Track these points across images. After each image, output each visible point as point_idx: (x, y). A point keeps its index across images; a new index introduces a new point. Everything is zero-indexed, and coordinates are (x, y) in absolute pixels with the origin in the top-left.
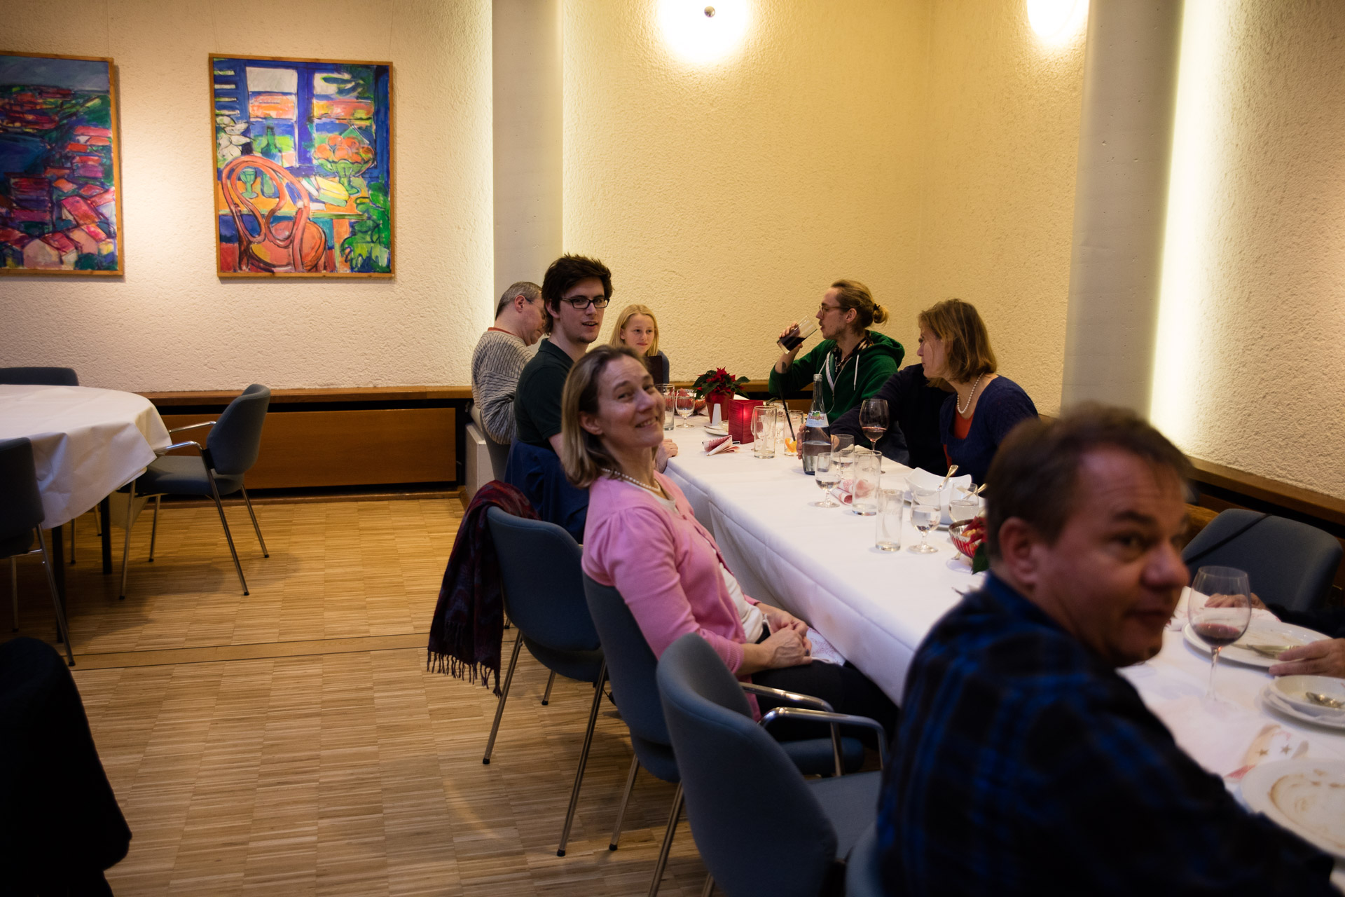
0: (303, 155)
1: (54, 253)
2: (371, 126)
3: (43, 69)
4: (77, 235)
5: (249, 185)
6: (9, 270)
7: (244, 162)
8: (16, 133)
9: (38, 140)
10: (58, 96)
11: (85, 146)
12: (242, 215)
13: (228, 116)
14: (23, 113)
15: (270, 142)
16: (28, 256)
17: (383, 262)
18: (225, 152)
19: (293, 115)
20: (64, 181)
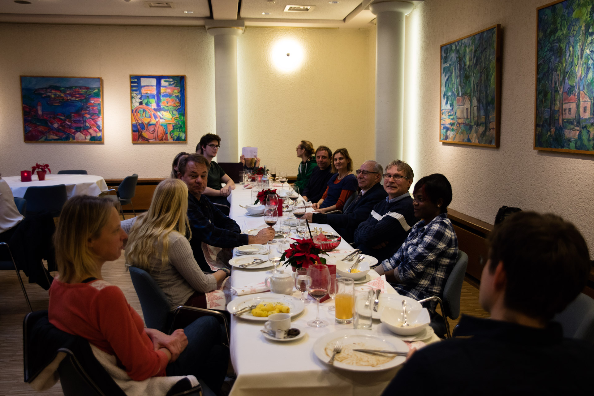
0: (158, 105)
1: (84, 136)
2: (179, 95)
3: (82, 81)
4: (91, 131)
5: (141, 115)
6: (71, 142)
7: (140, 107)
8: (74, 101)
9: (79, 102)
10: (86, 89)
11: (93, 104)
12: (139, 124)
13: (135, 93)
14: (76, 95)
15: (148, 101)
16: (76, 137)
17: (183, 138)
18: (134, 104)
19: (155, 92)
20: (87, 114)
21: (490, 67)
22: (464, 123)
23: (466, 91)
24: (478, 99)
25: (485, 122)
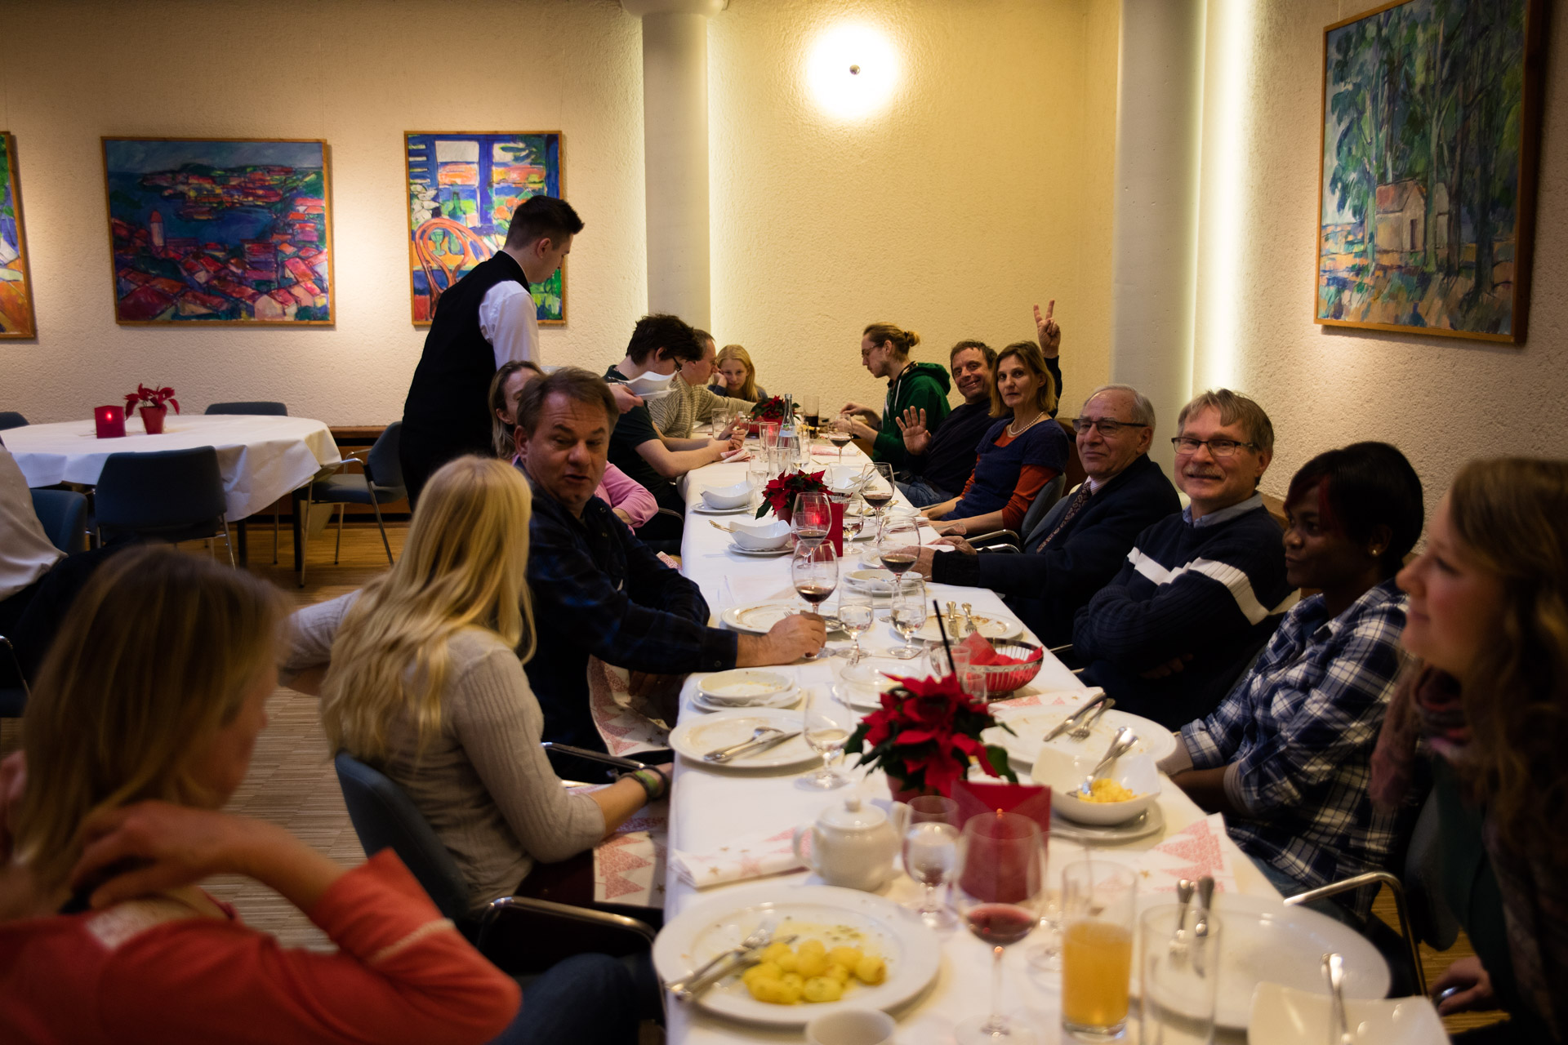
0: (484, 216)
1: (279, 306)
2: (543, 189)
3: (271, 151)
4: (298, 291)
5: (438, 244)
6: (243, 322)
7: (434, 224)
8: (250, 206)
9: (266, 211)
10: (283, 173)
11: (304, 214)
12: (432, 271)
13: (421, 184)
14: (255, 189)
15: (456, 206)
16: (258, 309)
17: (556, 310)
18: (418, 215)
19: (475, 182)
20: (287, 245)
21: (1503, 87)
22: (1400, 267)
23: (1411, 167)
24: (1454, 189)
25: (1479, 263)
